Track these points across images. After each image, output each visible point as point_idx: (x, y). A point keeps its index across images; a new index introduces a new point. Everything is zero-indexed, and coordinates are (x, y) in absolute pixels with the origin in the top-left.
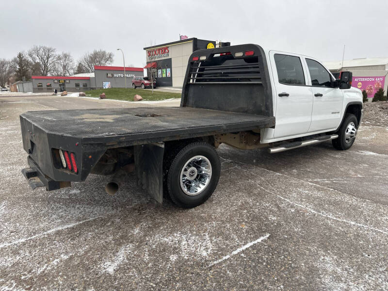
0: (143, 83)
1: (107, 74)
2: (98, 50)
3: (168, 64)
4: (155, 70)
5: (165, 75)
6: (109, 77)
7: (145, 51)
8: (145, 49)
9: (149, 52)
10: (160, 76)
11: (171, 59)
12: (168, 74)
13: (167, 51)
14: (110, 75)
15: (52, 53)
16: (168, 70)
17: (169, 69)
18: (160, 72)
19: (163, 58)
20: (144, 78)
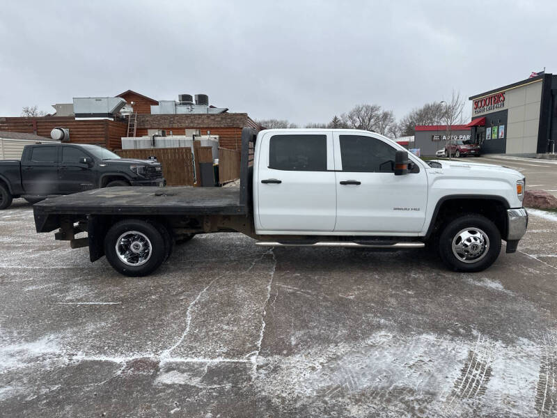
0: (457, 150)
1: (433, 136)
2: (431, 103)
3: (502, 118)
4: (483, 129)
5: (496, 136)
6: (436, 141)
7: (472, 101)
8: (470, 99)
9: (476, 103)
10: (488, 137)
11: (507, 110)
12: (500, 134)
13: (502, 98)
14: (436, 138)
15: (376, 112)
16: (502, 128)
17: (503, 126)
18: (489, 131)
19: (496, 110)
20: (463, 142)
